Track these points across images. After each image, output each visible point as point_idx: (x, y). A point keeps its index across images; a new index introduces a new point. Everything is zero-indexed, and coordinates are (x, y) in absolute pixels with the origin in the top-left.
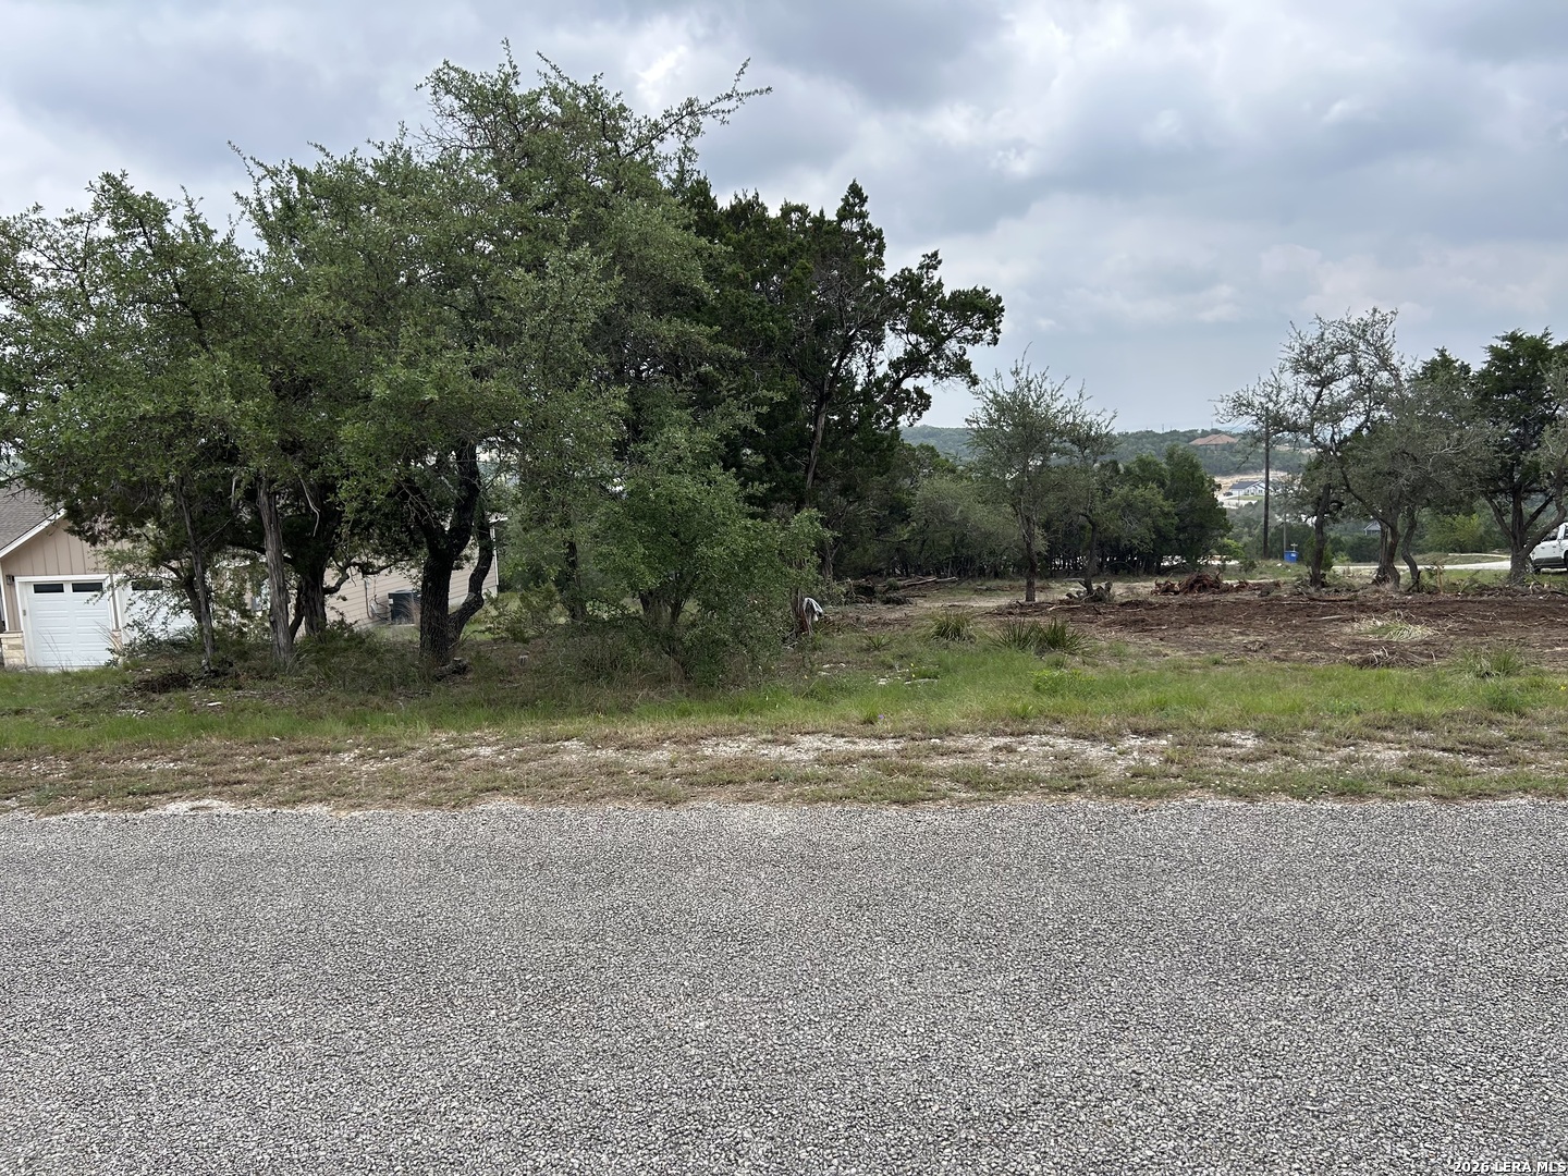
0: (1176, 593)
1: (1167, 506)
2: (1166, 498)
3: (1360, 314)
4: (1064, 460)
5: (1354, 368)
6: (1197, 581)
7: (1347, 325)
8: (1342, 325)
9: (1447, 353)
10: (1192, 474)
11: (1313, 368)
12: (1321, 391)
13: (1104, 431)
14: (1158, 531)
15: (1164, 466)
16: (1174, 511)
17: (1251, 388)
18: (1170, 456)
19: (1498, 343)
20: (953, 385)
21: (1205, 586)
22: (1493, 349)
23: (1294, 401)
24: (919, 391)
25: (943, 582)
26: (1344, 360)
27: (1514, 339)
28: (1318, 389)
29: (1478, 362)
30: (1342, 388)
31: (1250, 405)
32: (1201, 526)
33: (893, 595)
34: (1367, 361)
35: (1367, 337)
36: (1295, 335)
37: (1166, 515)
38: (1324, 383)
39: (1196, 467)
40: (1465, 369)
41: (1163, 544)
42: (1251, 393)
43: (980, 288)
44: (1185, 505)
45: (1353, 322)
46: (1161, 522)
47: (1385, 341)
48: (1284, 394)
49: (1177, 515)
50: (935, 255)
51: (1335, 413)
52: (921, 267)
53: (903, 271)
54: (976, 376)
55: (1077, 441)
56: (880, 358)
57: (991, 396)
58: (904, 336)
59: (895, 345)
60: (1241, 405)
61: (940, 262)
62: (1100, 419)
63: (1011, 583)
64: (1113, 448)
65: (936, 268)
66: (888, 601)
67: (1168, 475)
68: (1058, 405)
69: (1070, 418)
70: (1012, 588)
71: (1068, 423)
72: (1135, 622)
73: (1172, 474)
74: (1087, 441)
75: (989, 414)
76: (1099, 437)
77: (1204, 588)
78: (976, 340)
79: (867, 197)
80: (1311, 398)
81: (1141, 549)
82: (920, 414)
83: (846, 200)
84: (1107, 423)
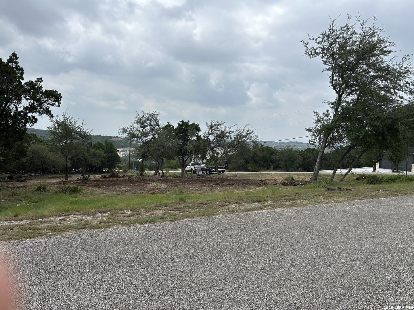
0: (107, 178)
1: (105, 155)
2: (105, 153)
3: (152, 112)
4: (77, 141)
5: (151, 124)
6: (112, 175)
7: (149, 114)
8: (148, 114)
9: (170, 123)
10: (112, 147)
11: (142, 124)
12: (143, 129)
13: (89, 134)
14: (102, 162)
15: (105, 145)
16: (106, 156)
17: (127, 127)
18: (106, 142)
19: (180, 122)
20: (45, 116)
21: (114, 176)
22: (178, 124)
23: (137, 131)
24: (33, 117)
25: (37, 175)
26: (148, 122)
27: (182, 122)
28: (142, 129)
29: (176, 126)
30: (148, 129)
31: (127, 131)
32: (114, 161)
33: (21, 179)
34: (153, 123)
35: (153, 117)
36: (137, 115)
37: (105, 157)
38: (144, 127)
39: (112, 145)
40: (173, 127)
41: (104, 165)
42: (127, 128)
43: (54, 90)
44: (109, 155)
45: (151, 113)
46: (103, 159)
47: (157, 119)
48: (135, 129)
49: (107, 157)
50: (41, 78)
51: (146, 135)
52: (36, 81)
53: (30, 81)
54: (52, 115)
55: (81, 136)
56: (20, 106)
57: (56, 121)
58: (29, 100)
59: (25, 103)
60: (124, 131)
61: (42, 81)
62: (88, 131)
63: (60, 175)
64: (91, 139)
65: (41, 82)
66: (18, 181)
67: (105, 147)
68: (76, 126)
69: (79, 130)
70: (60, 177)
71: (79, 131)
72: (97, 185)
73: (106, 147)
74: (85, 137)
75: (55, 126)
76: (87, 136)
77: (114, 177)
78: (53, 105)
79: (18, 58)
80: (141, 131)
81: (98, 166)
82: (33, 124)
83: (11, 57)
84: (90, 132)
